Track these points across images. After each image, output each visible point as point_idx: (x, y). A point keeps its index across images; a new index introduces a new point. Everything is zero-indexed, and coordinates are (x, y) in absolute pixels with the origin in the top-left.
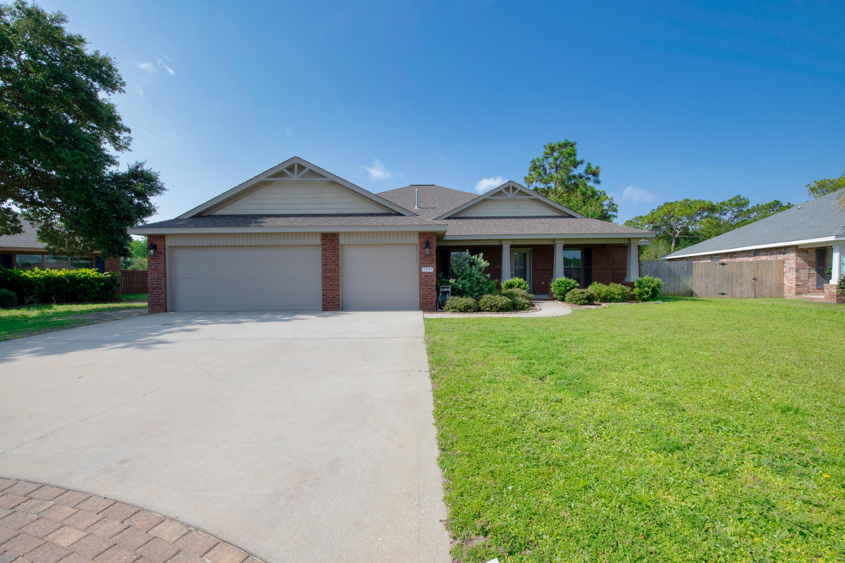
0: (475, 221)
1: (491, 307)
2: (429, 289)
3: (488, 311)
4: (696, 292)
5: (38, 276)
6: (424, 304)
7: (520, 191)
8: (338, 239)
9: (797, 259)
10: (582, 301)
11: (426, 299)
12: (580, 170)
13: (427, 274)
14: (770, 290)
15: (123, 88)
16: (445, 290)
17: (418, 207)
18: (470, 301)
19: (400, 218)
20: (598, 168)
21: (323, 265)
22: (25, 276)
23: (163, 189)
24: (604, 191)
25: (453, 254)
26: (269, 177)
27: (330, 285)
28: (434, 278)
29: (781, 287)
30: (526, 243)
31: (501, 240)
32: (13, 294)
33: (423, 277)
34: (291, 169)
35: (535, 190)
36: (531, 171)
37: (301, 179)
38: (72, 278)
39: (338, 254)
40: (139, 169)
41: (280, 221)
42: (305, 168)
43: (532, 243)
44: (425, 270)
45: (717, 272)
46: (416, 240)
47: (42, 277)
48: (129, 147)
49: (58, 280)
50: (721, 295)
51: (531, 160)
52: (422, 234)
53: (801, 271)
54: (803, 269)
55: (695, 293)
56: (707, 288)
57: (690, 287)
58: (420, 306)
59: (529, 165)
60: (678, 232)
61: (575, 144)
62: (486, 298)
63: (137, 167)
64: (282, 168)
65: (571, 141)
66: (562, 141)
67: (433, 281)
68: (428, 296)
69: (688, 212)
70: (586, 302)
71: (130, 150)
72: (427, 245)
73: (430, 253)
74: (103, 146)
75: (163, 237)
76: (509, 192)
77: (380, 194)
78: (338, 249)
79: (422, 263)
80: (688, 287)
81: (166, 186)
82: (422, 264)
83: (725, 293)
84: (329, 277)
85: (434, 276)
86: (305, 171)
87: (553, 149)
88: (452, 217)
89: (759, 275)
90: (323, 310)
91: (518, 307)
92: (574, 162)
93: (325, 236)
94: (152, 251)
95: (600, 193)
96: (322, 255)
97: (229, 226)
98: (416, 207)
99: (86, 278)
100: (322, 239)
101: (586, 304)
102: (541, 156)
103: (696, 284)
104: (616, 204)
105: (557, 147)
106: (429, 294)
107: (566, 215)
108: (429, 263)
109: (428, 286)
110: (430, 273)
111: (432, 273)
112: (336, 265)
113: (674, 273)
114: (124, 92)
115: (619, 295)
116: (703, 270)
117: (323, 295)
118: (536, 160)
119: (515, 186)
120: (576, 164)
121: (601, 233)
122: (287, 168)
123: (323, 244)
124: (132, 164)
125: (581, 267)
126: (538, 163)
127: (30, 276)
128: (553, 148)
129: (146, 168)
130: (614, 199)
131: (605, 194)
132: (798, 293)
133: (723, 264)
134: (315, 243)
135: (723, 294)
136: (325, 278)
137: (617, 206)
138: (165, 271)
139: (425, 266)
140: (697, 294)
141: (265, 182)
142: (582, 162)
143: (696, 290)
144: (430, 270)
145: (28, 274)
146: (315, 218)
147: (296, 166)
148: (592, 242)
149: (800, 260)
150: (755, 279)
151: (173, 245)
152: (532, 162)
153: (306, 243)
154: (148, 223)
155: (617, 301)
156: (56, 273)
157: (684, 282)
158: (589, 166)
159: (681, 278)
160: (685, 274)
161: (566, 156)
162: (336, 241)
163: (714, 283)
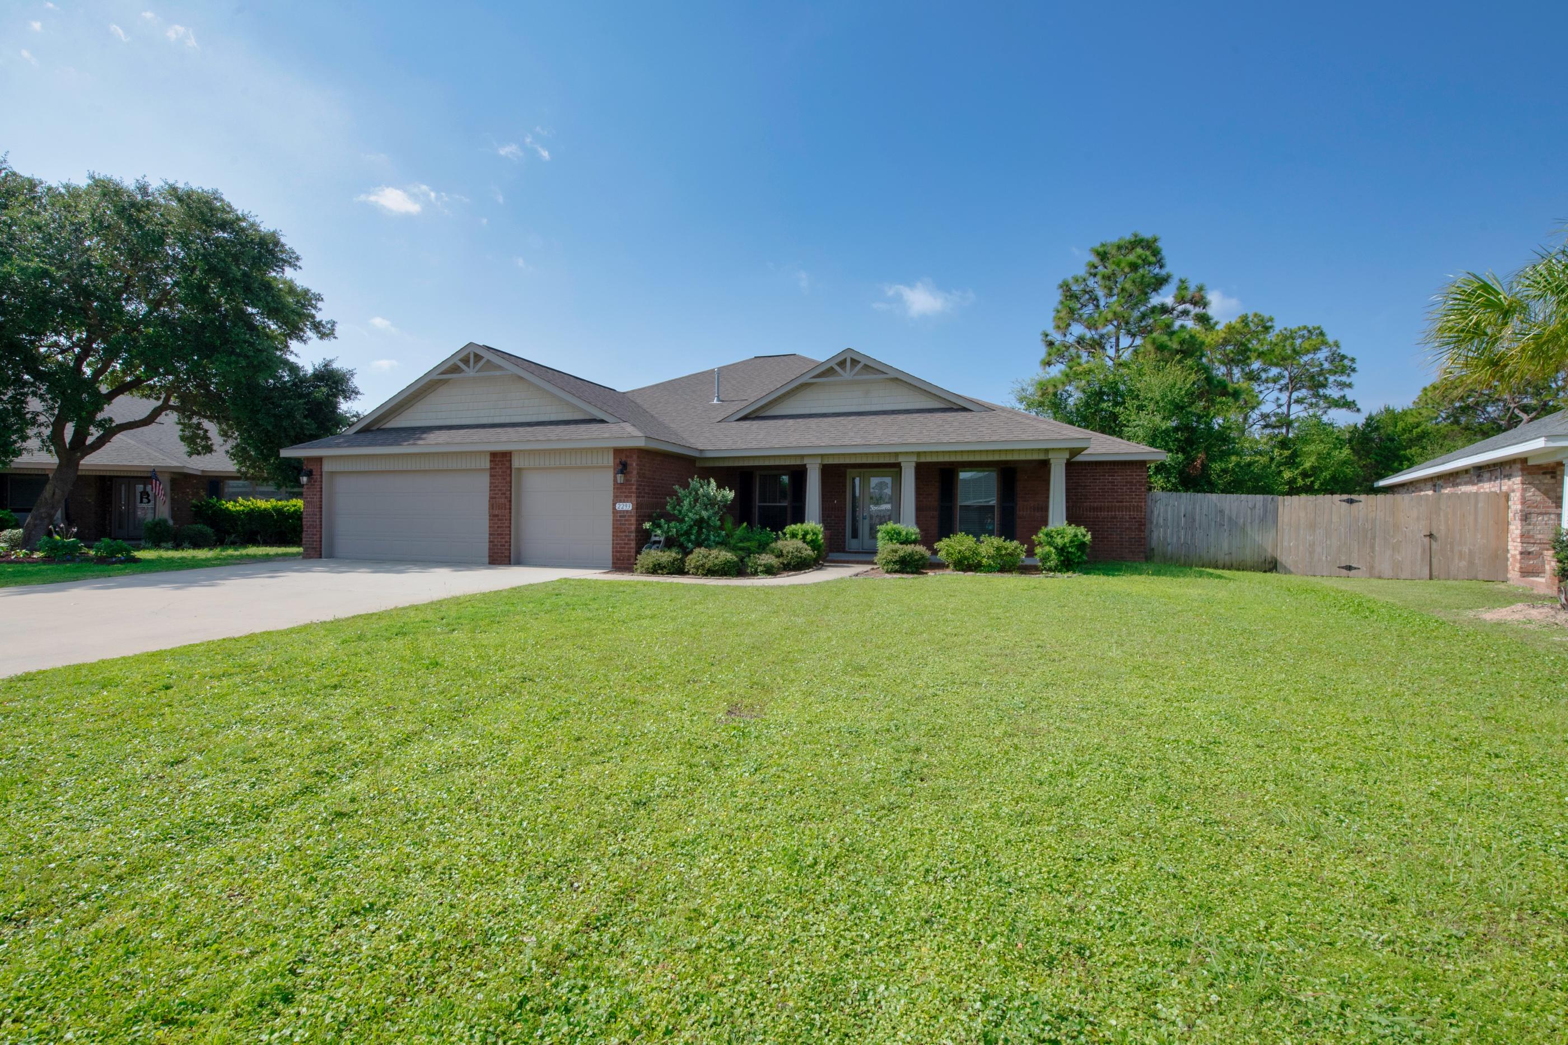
1: (697, 568)
2: (625, 536)
4: (1284, 563)
5: (242, 508)
6: (618, 559)
7: (866, 366)
8: (511, 461)
9: (1524, 490)
11: (622, 552)
13: (623, 514)
14: (1471, 563)
16: (657, 538)
17: (720, 400)
19: (594, 427)
21: (491, 498)
22: (227, 508)
26: (442, 373)
27: (499, 527)
28: (633, 520)
29: (1499, 556)
32: (209, 530)
33: (619, 518)
34: (466, 361)
37: (478, 374)
38: (279, 511)
39: (511, 483)
42: (484, 357)
44: (621, 506)
45: (1335, 519)
46: (609, 460)
47: (247, 510)
49: (264, 514)
50: (1344, 571)
51: (1059, 283)
52: (618, 452)
53: (1534, 519)
54: (1541, 514)
55: (1281, 563)
56: (1311, 552)
57: (1270, 550)
58: (613, 563)
61: (1155, 240)
62: (698, 556)
64: (456, 360)
65: (1146, 234)
66: (1128, 237)
67: (631, 524)
68: (625, 548)
70: (897, 567)
72: (623, 468)
73: (627, 480)
75: (319, 460)
78: (510, 475)
79: (617, 497)
80: (1266, 550)
82: (617, 499)
83: (1354, 566)
84: (497, 516)
85: (633, 516)
86: (486, 360)
87: (1103, 256)
89: (1442, 528)
90: (490, 563)
93: (494, 455)
96: (491, 483)
98: (713, 401)
99: (295, 511)
100: (491, 461)
101: (896, 572)
102: (1082, 271)
103: (1285, 544)
105: (1114, 252)
106: (626, 544)
108: (626, 497)
109: (625, 532)
110: (627, 511)
111: (630, 512)
112: (508, 498)
113: (1230, 519)
116: (1302, 514)
117: (490, 542)
118: (1071, 281)
119: (857, 358)
123: (491, 468)
125: (993, 502)
126: (1074, 288)
127: (234, 509)
128: (1106, 252)
132: (1525, 573)
133: (1349, 501)
134: (482, 466)
135: (1349, 568)
136: (493, 517)
139: (620, 502)
140: (1288, 567)
141: (438, 381)
142: (1169, 279)
143: (1285, 558)
144: (627, 506)
145: (230, 505)
147: (472, 356)
149: (1532, 493)
150: (1431, 536)
151: (334, 470)
152: (1062, 287)
155: (990, 569)
156: (262, 504)
157: (1257, 538)
158: (1183, 286)
159: (1249, 530)
160: (1257, 521)
161: (1127, 270)
162: (508, 464)
163: (1328, 542)
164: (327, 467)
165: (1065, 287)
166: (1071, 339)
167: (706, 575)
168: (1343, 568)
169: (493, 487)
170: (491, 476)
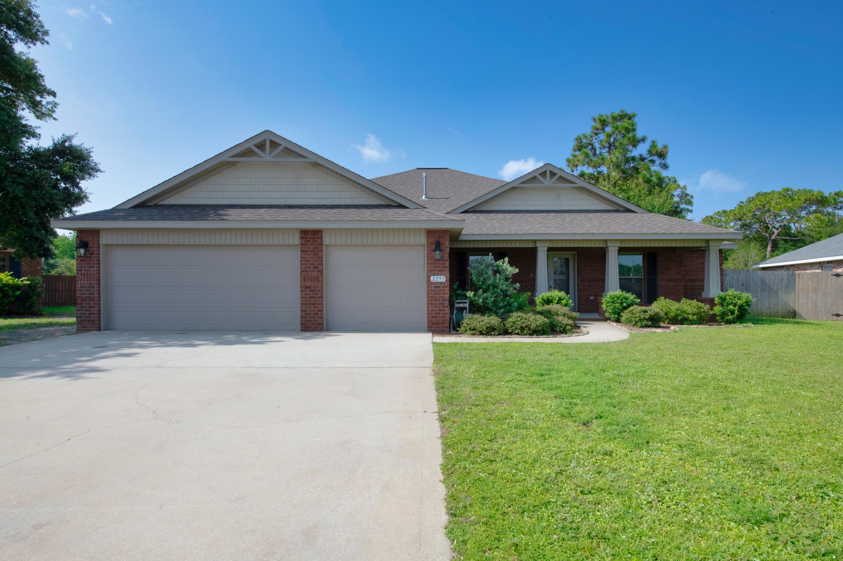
0: (500, 216)
1: (522, 329)
2: (440, 304)
3: (518, 334)
4: (800, 313)
6: (434, 324)
7: (560, 177)
8: (322, 238)
10: (644, 323)
11: (436, 317)
12: (642, 150)
13: (438, 285)
15: (46, 38)
16: (461, 305)
17: (426, 197)
18: (494, 320)
19: (402, 211)
20: (665, 147)
21: (302, 271)
23: (98, 170)
24: (674, 178)
25: (471, 258)
26: (234, 156)
27: (310, 297)
28: (447, 290)
30: (568, 245)
31: (535, 241)
33: (433, 288)
34: (261, 146)
35: (581, 176)
36: (575, 151)
37: (274, 160)
39: (322, 258)
40: (67, 144)
41: (247, 214)
42: (280, 145)
43: (576, 245)
44: (434, 279)
45: (829, 286)
46: (423, 240)
48: (54, 115)
50: (835, 317)
51: (576, 137)
52: (430, 233)
55: (798, 314)
56: (815, 306)
57: (792, 305)
58: (429, 327)
59: (573, 144)
60: (776, 232)
61: (634, 116)
62: (515, 317)
63: (65, 141)
64: (250, 145)
65: (629, 111)
66: (617, 112)
67: (445, 294)
68: (439, 314)
69: (789, 205)
70: (650, 323)
71: (55, 119)
72: (438, 246)
73: (442, 257)
74: (20, 113)
75: (96, 232)
76: (546, 179)
77: (376, 179)
78: (322, 251)
79: (431, 270)
81: (100, 167)
82: (431, 272)
83: (841, 313)
84: (309, 287)
85: (446, 287)
86: (280, 149)
87: (604, 123)
88: (471, 210)
90: (302, 330)
91: (558, 330)
92: (634, 140)
93: (305, 234)
94: (82, 251)
95: (669, 179)
96: (301, 258)
97: (181, 219)
98: (424, 197)
100: (301, 238)
101: (649, 327)
102: (588, 131)
103: (801, 301)
104: (691, 195)
105: (610, 120)
106: (440, 310)
107: (621, 209)
108: (439, 271)
109: (439, 300)
110: (441, 283)
111: (444, 283)
112: (318, 271)
113: (769, 287)
114: (48, 43)
115: (694, 314)
116: (810, 283)
117: (302, 311)
118: (582, 137)
119: (554, 171)
120: (635, 143)
121: (669, 232)
122: (255, 146)
123: (302, 244)
124: (58, 137)
125: (643, 277)
126: (584, 141)
128: (604, 120)
129: (75, 142)
130: (688, 188)
131: (675, 181)
133: (838, 275)
134: (291, 242)
135: (838, 315)
136: (304, 288)
137: (692, 197)
138: (99, 277)
139: (435, 275)
140: (802, 315)
141: (228, 163)
142: (643, 140)
143: (800, 310)
144: (442, 279)
146: (292, 210)
147: (268, 143)
148: (657, 245)
151: (109, 242)
152: (577, 140)
153: (281, 242)
154: (77, 214)
155: (692, 323)
157: (784, 298)
158: (654, 144)
159: (780, 293)
160: (784, 288)
161: (623, 132)
162: (319, 241)
163: (826, 300)
164: (104, 239)
165: (579, 139)
166: (576, 173)
167: (531, 335)
168: (834, 315)
169: (304, 262)
170: (302, 251)
